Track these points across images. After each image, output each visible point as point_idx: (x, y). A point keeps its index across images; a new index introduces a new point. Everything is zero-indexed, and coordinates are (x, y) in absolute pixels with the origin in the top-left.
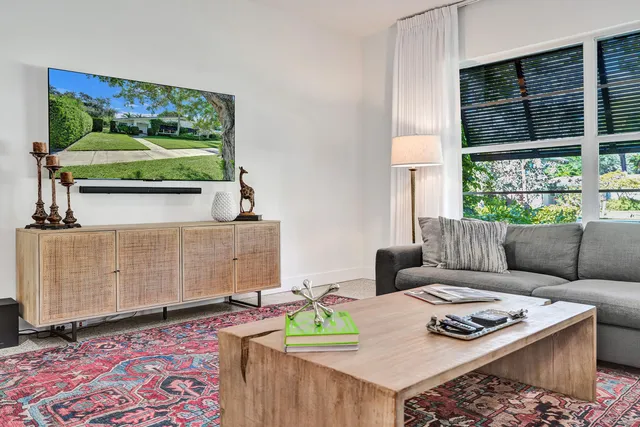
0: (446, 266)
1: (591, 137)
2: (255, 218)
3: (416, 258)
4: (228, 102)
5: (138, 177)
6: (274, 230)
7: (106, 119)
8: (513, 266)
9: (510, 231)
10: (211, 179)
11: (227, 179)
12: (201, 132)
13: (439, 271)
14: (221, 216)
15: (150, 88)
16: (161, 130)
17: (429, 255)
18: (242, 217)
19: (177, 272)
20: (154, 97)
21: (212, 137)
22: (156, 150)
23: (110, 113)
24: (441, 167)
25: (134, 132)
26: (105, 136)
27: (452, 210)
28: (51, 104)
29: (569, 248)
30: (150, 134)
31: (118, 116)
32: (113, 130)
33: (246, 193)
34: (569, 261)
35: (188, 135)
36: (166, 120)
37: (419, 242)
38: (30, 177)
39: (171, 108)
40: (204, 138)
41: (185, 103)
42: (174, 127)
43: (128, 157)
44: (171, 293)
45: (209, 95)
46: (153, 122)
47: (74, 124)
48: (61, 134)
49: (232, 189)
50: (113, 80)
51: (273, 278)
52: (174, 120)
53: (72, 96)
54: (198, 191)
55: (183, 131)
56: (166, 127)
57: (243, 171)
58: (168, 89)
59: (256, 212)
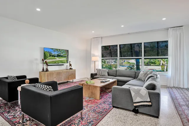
0: (100, 75)
1: (119, 57)
2: (72, 69)
3: (96, 74)
4: (68, 51)
5: (55, 63)
6: (75, 71)
7: (51, 55)
8: (109, 75)
9: (108, 70)
10: (65, 63)
11: (67, 63)
12: (64, 56)
13: (99, 76)
14: (67, 68)
15: (57, 49)
16: (59, 56)
17: (98, 74)
18: (70, 69)
19: (62, 77)
20: (58, 51)
21: (65, 56)
22: (58, 59)
23: (52, 54)
24: (99, 61)
25: (55, 56)
26: (51, 57)
27: (100, 68)
28: (44, 53)
29: (115, 73)
30: (57, 57)
31: (53, 54)
32: (52, 56)
33: (70, 65)
34: (115, 74)
35: (62, 56)
36: (59, 54)
37: (96, 72)
38: (41, 64)
39: (60, 52)
40: (64, 57)
41: (62, 52)
42: (60, 55)
43: (54, 60)
44: (62, 80)
45: (65, 50)
46: (57, 55)
47: (47, 56)
48: (45, 57)
49: (68, 64)
50: (52, 49)
51: (75, 78)
52: (60, 54)
53: (47, 51)
54: (63, 65)
55: (61, 56)
56: (59, 55)
57: (70, 62)
58: (59, 50)
59: (72, 68)
